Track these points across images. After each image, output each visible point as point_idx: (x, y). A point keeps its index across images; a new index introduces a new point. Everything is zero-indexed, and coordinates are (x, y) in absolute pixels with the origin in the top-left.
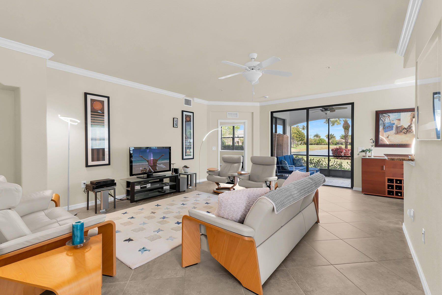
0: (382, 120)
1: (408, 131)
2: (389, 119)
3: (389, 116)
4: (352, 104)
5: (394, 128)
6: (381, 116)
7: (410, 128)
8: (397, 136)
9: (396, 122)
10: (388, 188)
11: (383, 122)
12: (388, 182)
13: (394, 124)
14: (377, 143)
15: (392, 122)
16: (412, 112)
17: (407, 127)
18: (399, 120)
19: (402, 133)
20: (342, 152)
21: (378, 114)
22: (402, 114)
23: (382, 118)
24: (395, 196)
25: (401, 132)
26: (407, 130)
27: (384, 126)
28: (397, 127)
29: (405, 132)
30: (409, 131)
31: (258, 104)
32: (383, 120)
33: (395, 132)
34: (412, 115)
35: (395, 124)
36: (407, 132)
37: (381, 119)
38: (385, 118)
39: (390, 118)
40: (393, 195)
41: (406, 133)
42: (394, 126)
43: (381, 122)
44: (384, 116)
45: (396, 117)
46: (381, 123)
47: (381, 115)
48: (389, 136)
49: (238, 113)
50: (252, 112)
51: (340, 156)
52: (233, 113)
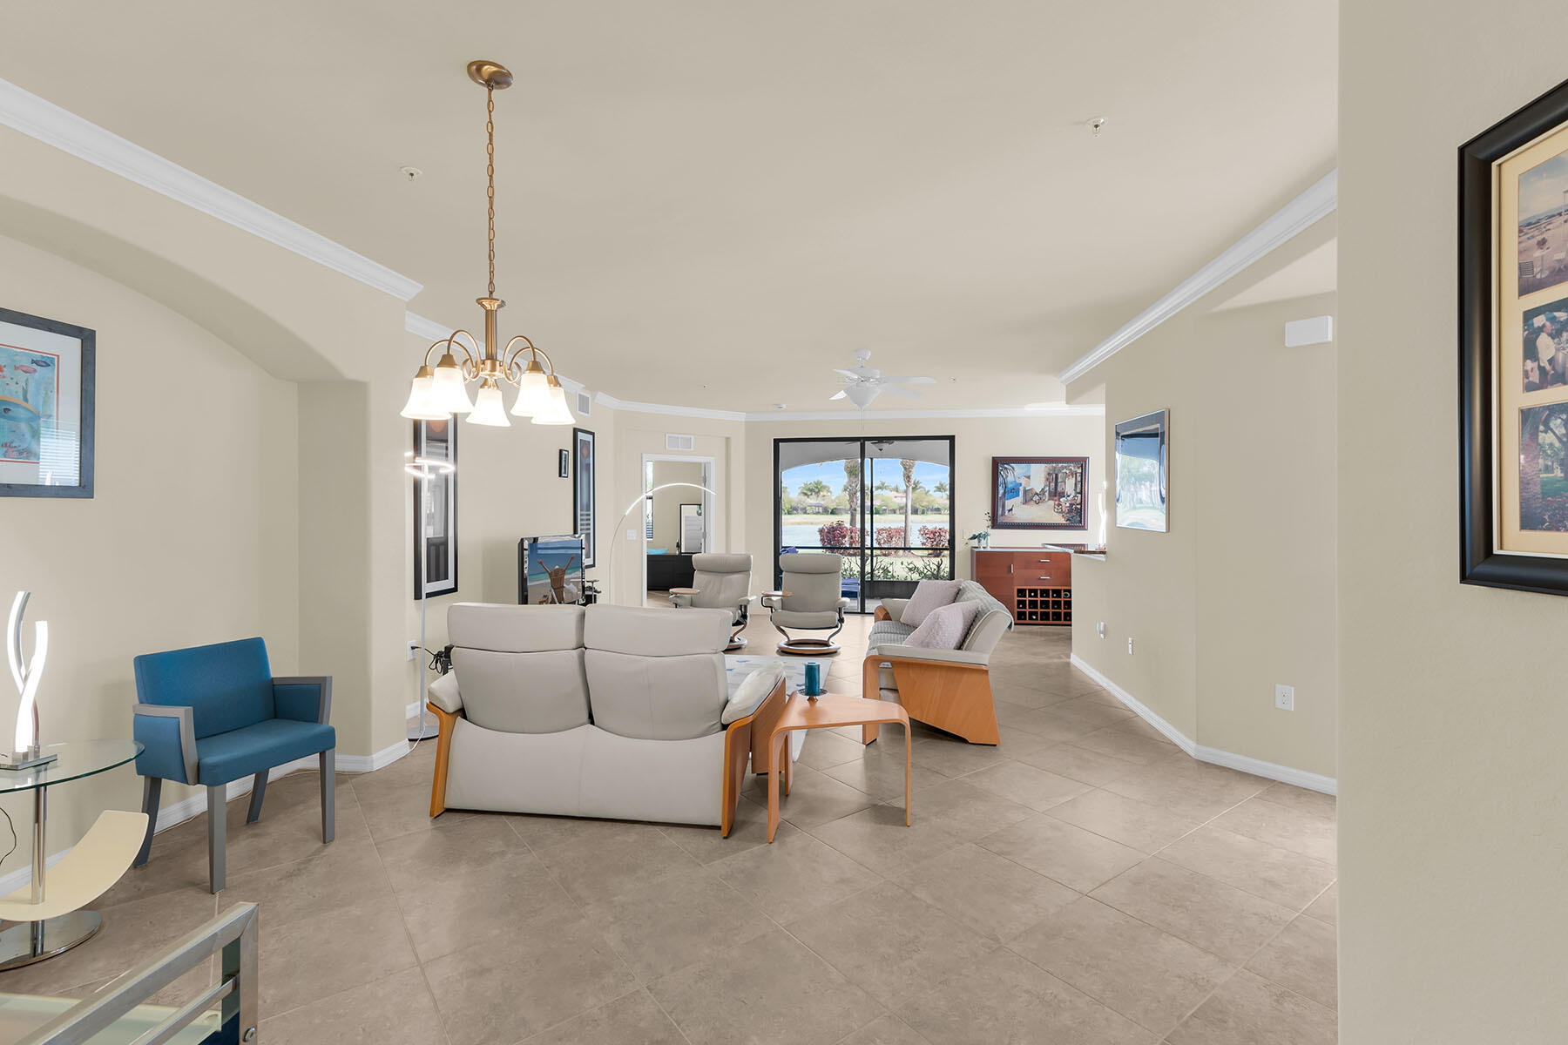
4: (952, 439)
5: (1021, 493)
7: (1044, 494)
8: (1026, 507)
9: (1023, 481)
10: (1018, 607)
12: (1018, 596)
13: (1021, 484)
14: (996, 523)
15: (1018, 481)
16: (1045, 465)
17: (1040, 491)
18: (1029, 477)
19: (1032, 502)
20: (844, 537)
21: (998, 464)
22: (1033, 466)
24: (1028, 621)
25: (1032, 499)
26: (1040, 496)
28: (1025, 492)
29: (1037, 500)
30: (1042, 499)
31: (741, 417)
34: (1046, 470)
36: (1039, 499)
40: (1025, 619)
41: (1039, 502)
42: (1021, 488)
43: (1000, 479)
44: (1006, 468)
48: (1013, 507)
49: (692, 437)
50: (728, 436)
51: (842, 548)
52: (680, 436)
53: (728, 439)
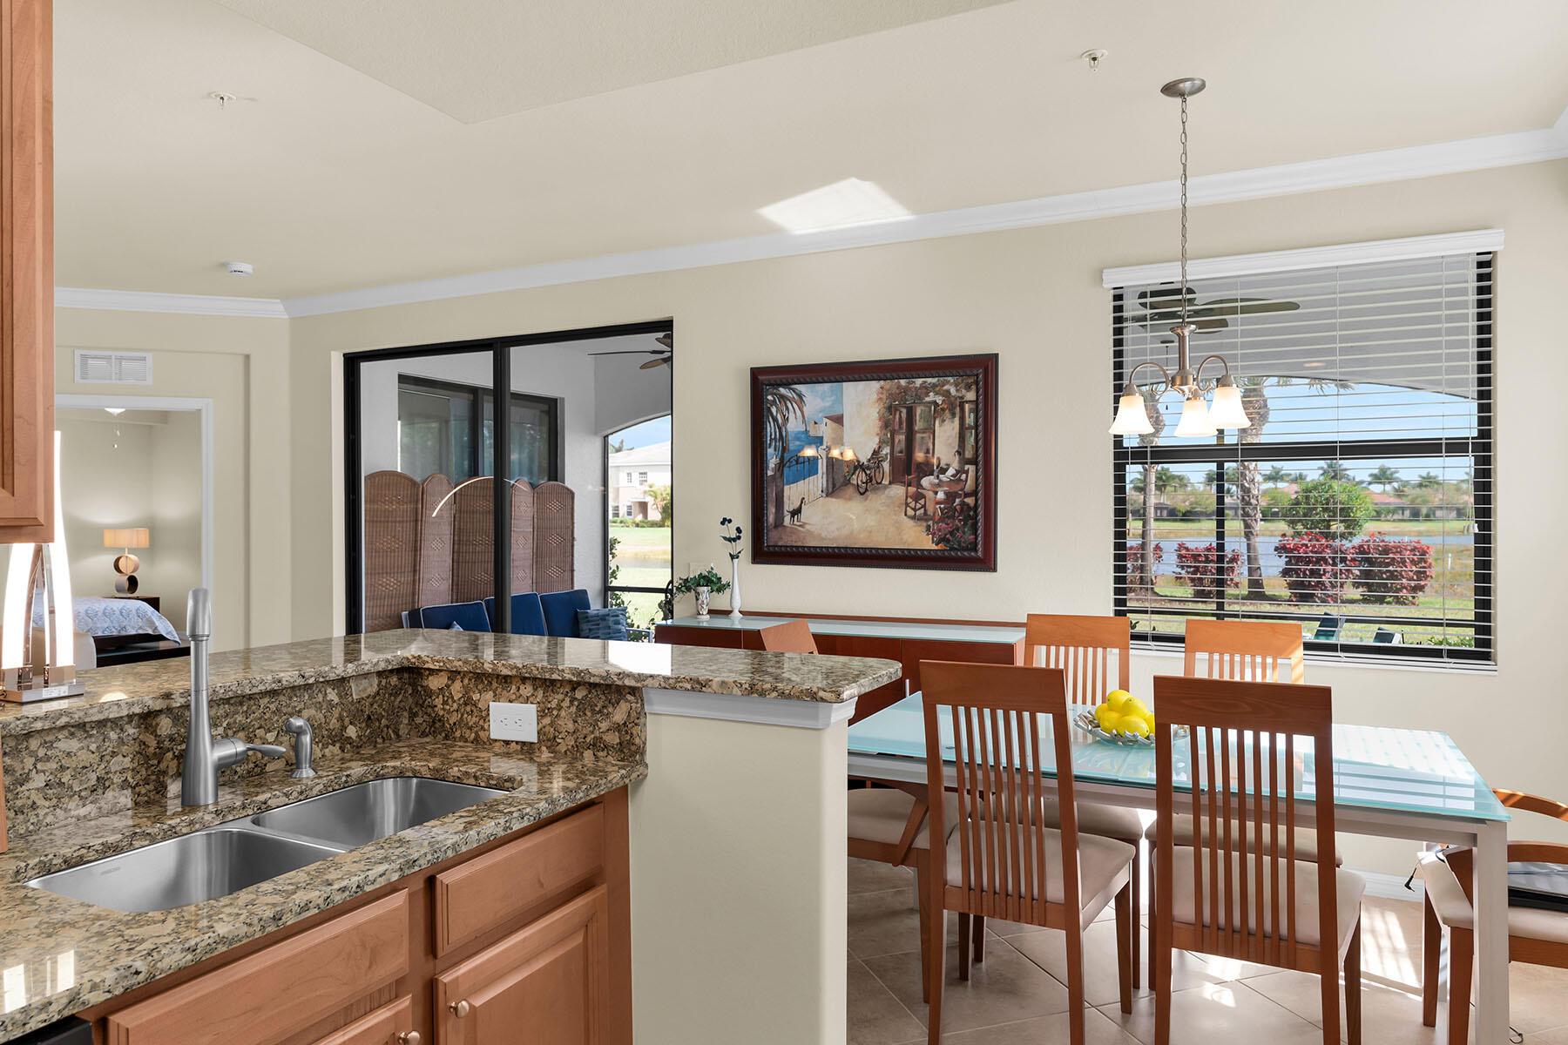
0: (775, 420)
1: (871, 481)
2: (802, 412)
3: (800, 396)
4: (667, 328)
5: (822, 467)
6: (770, 397)
7: (878, 467)
8: (833, 502)
9: (827, 432)
11: (780, 429)
15: (812, 433)
16: (882, 382)
17: (869, 460)
18: (838, 420)
19: (850, 490)
21: (764, 385)
22: (851, 388)
23: (774, 410)
25: (847, 483)
26: (868, 472)
27: (784, 448)
28: (831, 461)
29: (860, 483)
30: (874, 482)
31: (276, 309)
32: (780, 421)
33: (825, 486)
34: (884, 397)
35: (825, 443)
36: (866, 483)
37: (772, 414)
38: (787, 409)
39: (805, 409)
41: (866, 490)
42: (821, 452)
43: (771, 429)
44: (782, 397)
45: (828, 404)
46: (773, 437)
47: (772, 394)
48: (802, 502)
53: (247, 357)
